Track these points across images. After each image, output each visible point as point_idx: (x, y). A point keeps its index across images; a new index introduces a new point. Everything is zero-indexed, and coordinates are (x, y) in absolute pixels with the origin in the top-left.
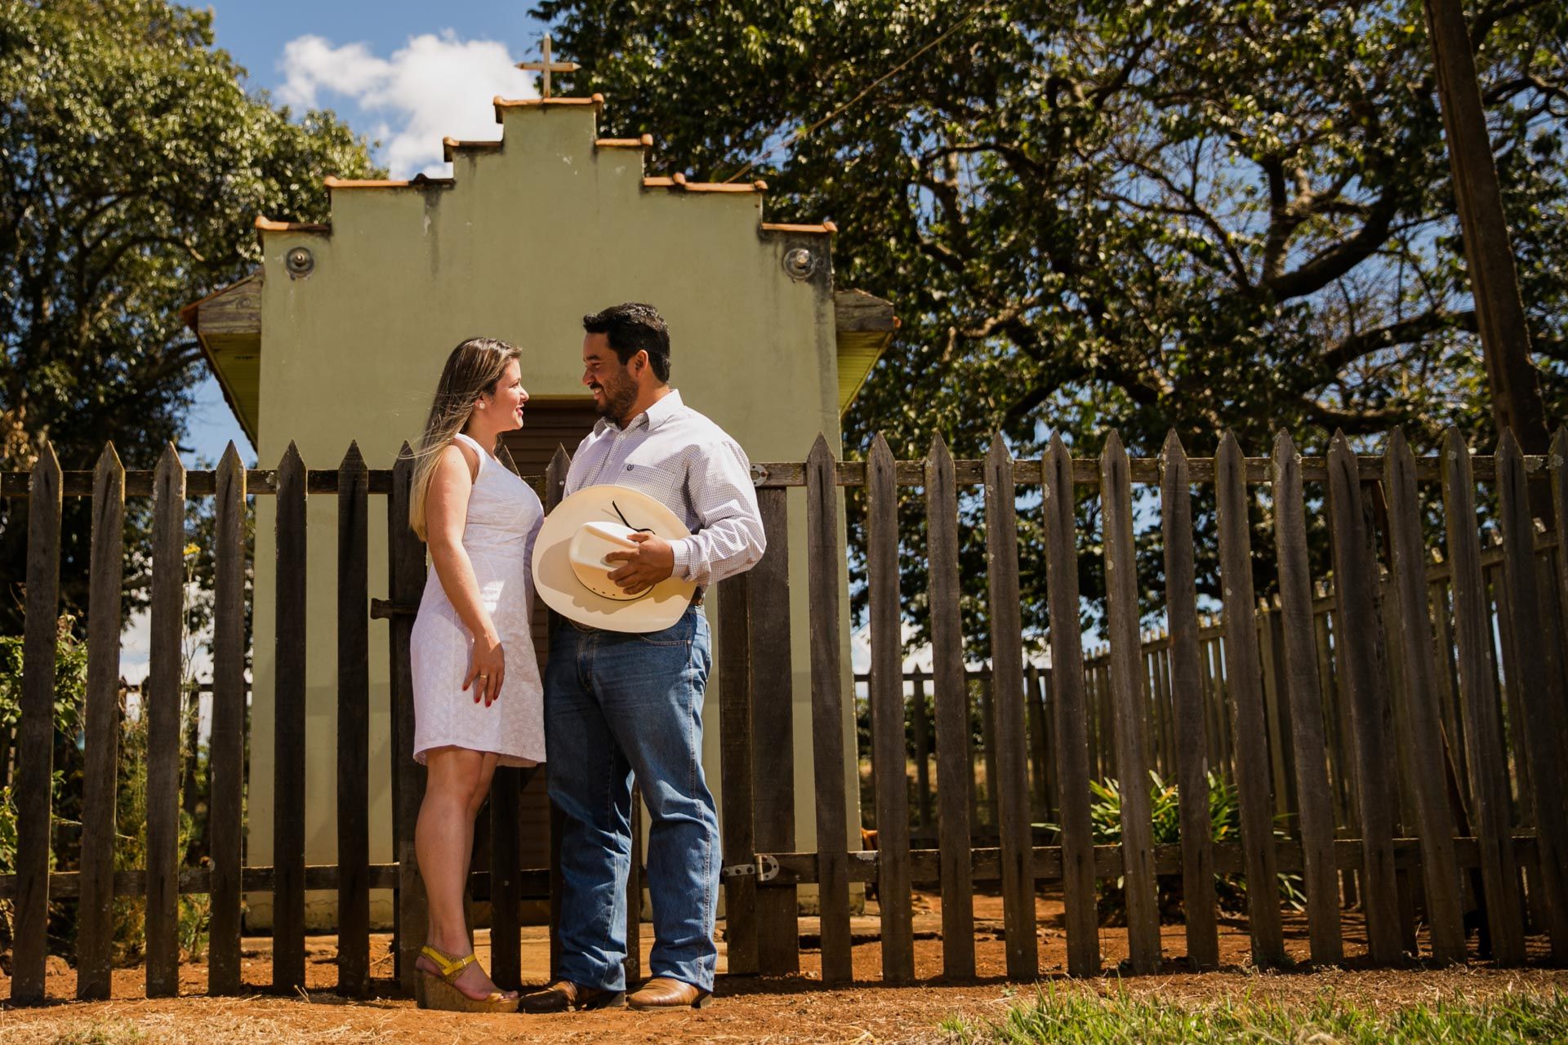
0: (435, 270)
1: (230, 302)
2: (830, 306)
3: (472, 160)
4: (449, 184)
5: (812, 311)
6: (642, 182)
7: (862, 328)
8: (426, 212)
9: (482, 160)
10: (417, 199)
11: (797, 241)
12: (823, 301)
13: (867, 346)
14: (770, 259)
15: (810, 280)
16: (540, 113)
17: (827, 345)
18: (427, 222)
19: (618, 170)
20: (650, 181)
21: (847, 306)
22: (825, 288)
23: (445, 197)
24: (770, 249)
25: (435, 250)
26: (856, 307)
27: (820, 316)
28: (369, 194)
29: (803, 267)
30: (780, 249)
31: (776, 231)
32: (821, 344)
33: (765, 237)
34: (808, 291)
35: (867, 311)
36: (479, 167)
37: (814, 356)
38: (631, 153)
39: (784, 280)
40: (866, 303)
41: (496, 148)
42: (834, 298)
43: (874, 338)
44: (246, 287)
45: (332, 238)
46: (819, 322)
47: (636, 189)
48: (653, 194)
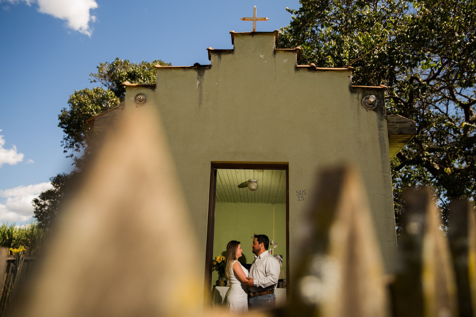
0: (200, 104)
1: (108, 117)
2: (385, 123)
3: (220, 57)
4: (210, 67)
5: (376, 124)
6: (296, 66)
7: (401, 133)
8: (198, 79)
9: (223, 57)
10: (194, 73)
11: (368, 92)
12: (381, 120)
13: (400, 142)
14: (356, 101)
15: (375, 110)
16: (250, 37)
17: (384, 140)
18: (198, 83)
19: (285, 61)
20: (298, 66)
21: (393, 122)
22: (382, 114)
23: (207, 72)
24: (355, 96)
25: (201, 95)
26: (397, 123)
27: (380, 127)
28: (173, 71)
29: (372, 104)
30: (360, 96)
31: (359, 88)
32: (381, 140)
33: (353, 90)
34: (374, 115)
35: (403, 124)
36: (222, 59)
37: (378, 146)
38: (291, 53)
39: (363, 111)
40: (402, 121)
41: (231, 52)
42: (386, 118)
43: (405, 138)
44: (116, 110)
45: (156, 90)
46: (380, 130)
47: (293, 69)
48: (301, 71)
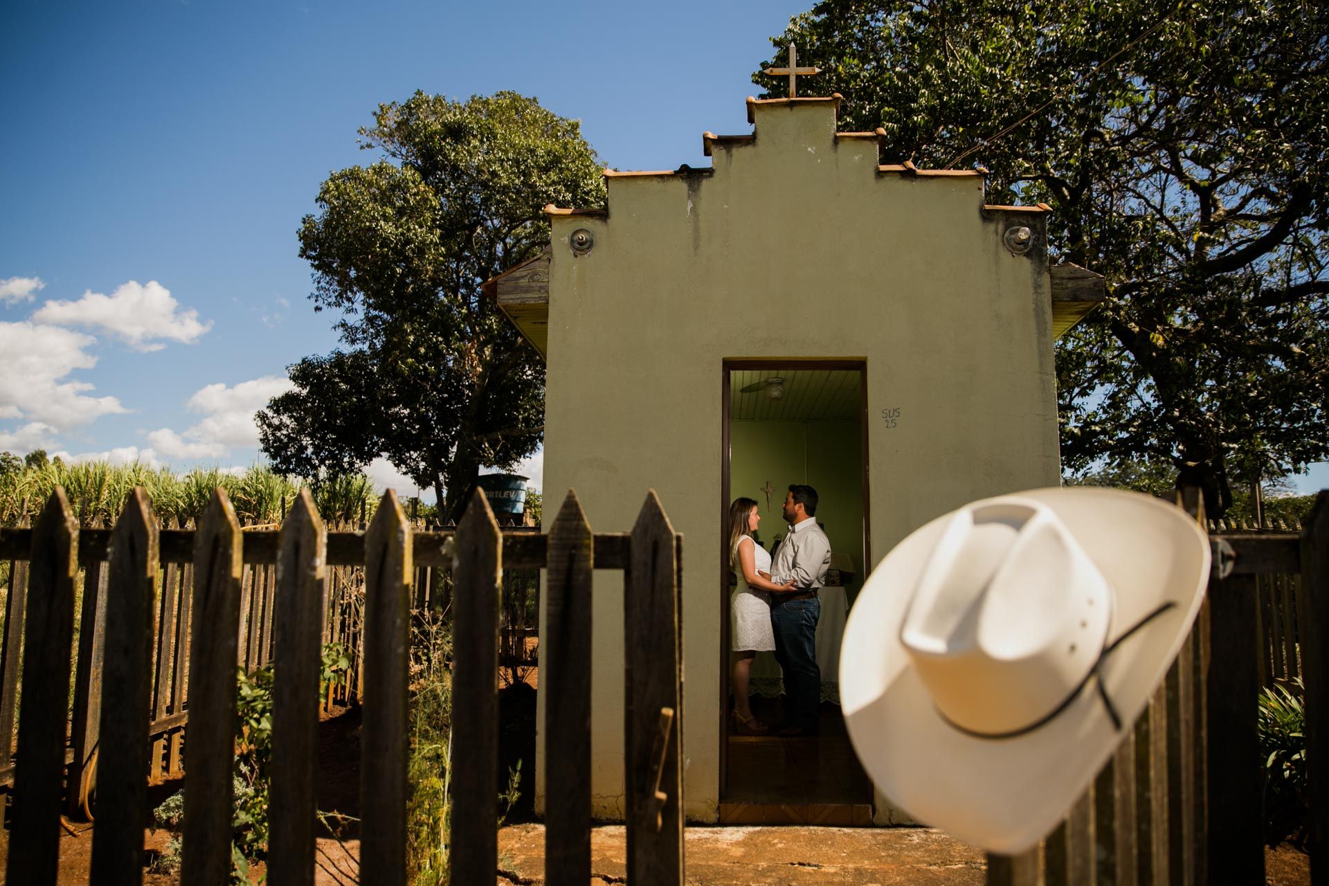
0: (696, 247)
1: (523, 277)
2: (1046, 279)
3: (729, 152)
4: (709, 172)
5: (1030, 282)
6: (877, 168)
7: (1075, 299)
8: (689, 197)
9: (737, 152)
10: (681, 186)
11: (1016, 220)
12: (1039, 273)
13: (1072, 314)
14: (992, 237)
15: (1028, 255)
16: (787, 110)
17: (1044, 313)
18: (690, 205)
19: (856, 158)
20: (883, 168)
21: (1062, 278)
22: (1042, 262)
23: (705, 184)
24: (992, 227)
25: (696, 229)
26: (1069, 279)
27: (1037, 286)
28: (640, 182)
29: (1023, 243)
30: (1001, 227)
31: (997, 211)
32: (1039, 312)
33: (987, 216)
34: (1026, 265)
35: (1080, 282)
36: (734, 157)
37: (1032, 323)
38: (868, 143)
39: (1005, 256)
40: (1079, 275)
41: (750, 140)
42: (1049, 270)
43: (1082, 306)
44: (536, 263)
45: (609, 221)
46: (1036, 292)
47: (872, 174)
48: (887, 178)
